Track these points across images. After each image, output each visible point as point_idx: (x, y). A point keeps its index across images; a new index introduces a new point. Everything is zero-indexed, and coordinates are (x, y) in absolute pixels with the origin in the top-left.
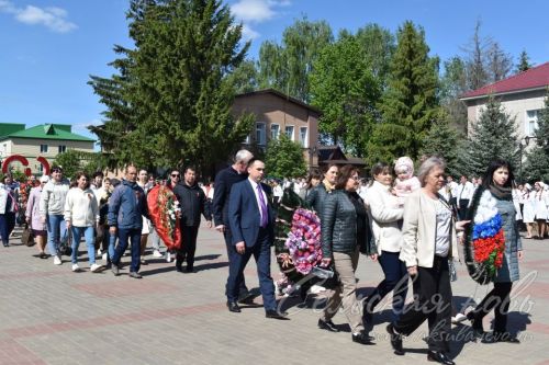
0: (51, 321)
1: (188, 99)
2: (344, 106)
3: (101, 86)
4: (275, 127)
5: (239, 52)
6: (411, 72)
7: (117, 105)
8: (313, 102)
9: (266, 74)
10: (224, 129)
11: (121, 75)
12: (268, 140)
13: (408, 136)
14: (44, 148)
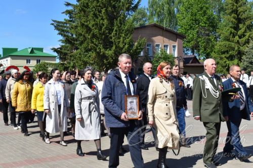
0: (26, 159)
1: (107, 31)
2: (198, 32)
3: (58, 26)
4: (158, 45)
5: (135, 3)
6: (237, 11)
7: (68, 36)
8: (179, 30)
9: (152, 15)
10: (128, 48)
11: (69, 19)
12: (154, 53)
13: (236, 48)
14: (28, 61)
